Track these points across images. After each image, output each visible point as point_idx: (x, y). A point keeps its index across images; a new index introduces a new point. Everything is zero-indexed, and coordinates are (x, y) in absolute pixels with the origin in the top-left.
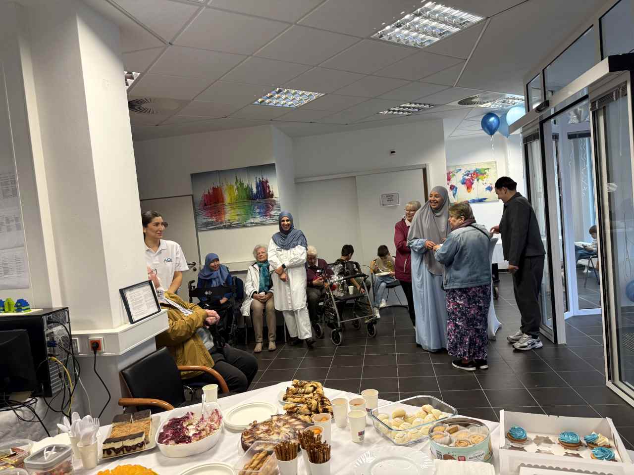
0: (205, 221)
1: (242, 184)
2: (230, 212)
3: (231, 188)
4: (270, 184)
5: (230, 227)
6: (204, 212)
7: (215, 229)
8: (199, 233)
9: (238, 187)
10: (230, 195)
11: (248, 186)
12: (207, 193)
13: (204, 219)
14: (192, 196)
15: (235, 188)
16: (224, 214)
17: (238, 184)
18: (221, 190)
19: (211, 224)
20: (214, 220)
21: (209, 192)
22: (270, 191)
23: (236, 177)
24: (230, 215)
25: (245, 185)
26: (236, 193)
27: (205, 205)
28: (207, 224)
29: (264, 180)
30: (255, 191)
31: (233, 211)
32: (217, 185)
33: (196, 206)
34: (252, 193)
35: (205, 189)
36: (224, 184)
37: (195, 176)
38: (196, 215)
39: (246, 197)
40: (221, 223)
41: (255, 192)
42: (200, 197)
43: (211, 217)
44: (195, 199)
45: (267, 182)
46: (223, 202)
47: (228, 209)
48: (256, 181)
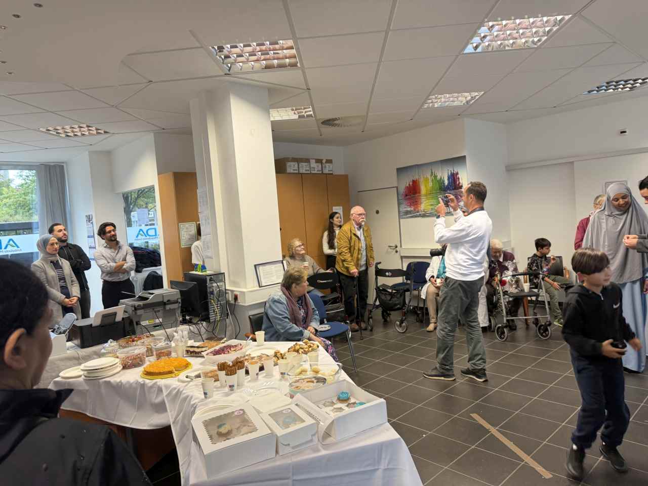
0: (406, 209)
1: (435, 177)
2: (425, 202)
3: (426, 181)
4: (460, 176)
5: (424, 216)
6: (405, 202)
7: (412, 217)
8: (401, 220)
9: (433, 180)
10: (426, 186)
11: (441, 178)
12: (407, 185)
13: (406, 208)
14: (397, 187)
15: (430, 180)
16: (420, 204)
17: (432, 177)
18: (419, 182)
19: (409, 212)
20: (412, 209)
21: (409, 185)
22: (459, 183)
23: (432, 170)
24: (425, 205)
25: (439, 178)
26: (431, 184)
27: (406, 196)
28: (407, 213)
29: (455, 172)
30: (446, 182)
31: (427, 201)
32: (416, 177)
33: (399, 196)
34: (444, 185)
35: (406, 182)
36: (422, 177)
37: (400, 171)
38: (399, 204)
39: (439, 188)
40: (418, 212)
41: (447, 184)
42: (402, 189)
43: (410, 206)
44: (399, 190)
45: (457, 174)
46: (419, 193)
47: (423, 200)
48: (448, 174)
